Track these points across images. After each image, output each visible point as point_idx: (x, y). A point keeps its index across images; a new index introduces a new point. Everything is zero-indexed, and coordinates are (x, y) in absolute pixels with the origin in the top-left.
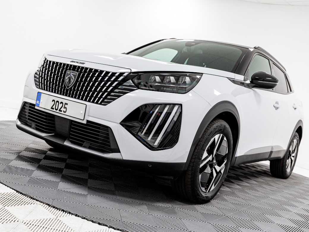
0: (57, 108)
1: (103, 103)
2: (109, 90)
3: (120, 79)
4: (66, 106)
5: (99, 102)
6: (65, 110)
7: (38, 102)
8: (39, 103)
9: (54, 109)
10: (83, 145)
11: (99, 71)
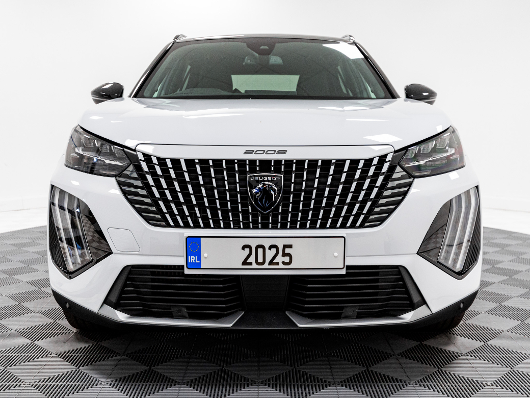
0: (260, 260)
1: (367, 224)
2: (373, 196)
3: (385, 169)
4: (287, 251)
5: (358, 224)
6: (287, 259)
7: (192, 259)
8: (199, 259)
9: (254, 263)
10: (343, 315)
11: (334, 161)
